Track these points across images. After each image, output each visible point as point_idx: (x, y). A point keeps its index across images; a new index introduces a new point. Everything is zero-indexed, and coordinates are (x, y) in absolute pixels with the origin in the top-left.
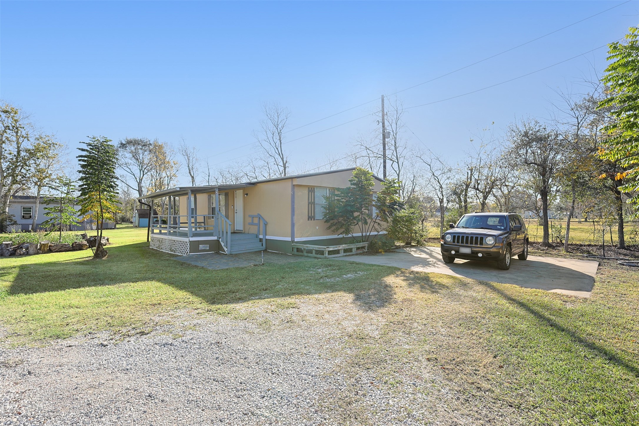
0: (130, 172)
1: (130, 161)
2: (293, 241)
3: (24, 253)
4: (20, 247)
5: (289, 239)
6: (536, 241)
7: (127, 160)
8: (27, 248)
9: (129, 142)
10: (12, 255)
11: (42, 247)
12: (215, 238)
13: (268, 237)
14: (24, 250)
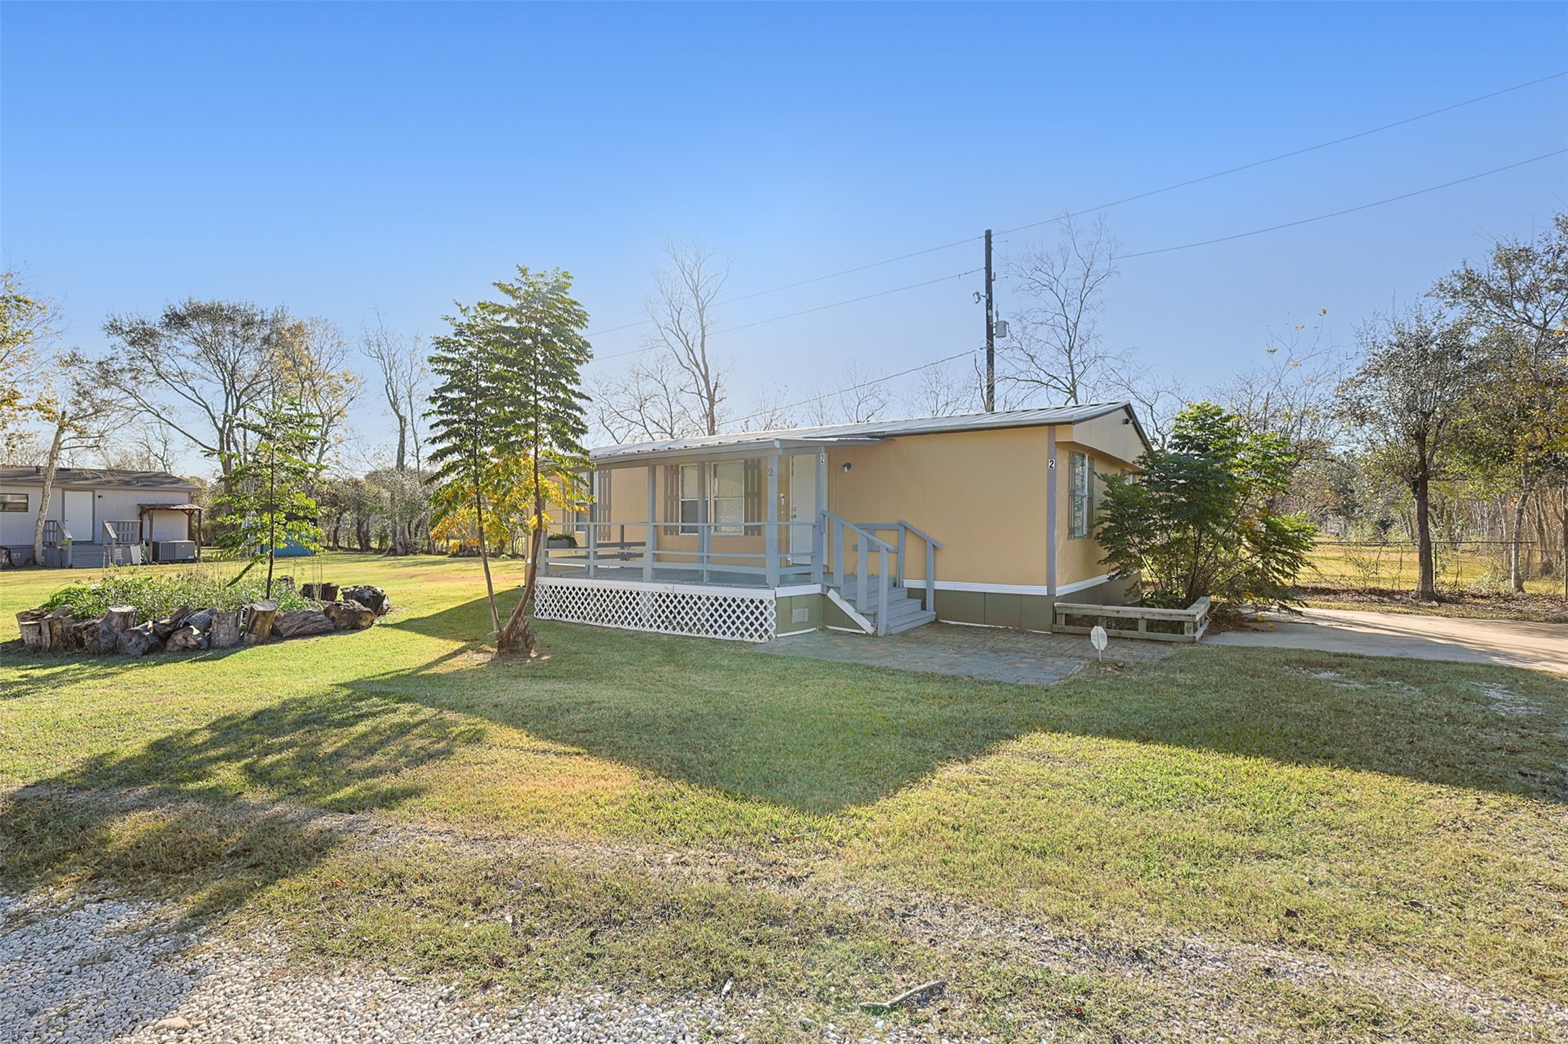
0: (194, 397)
1: (191, 367)
2: (1051, 595)
3: (199, 643)
4: (182, 620)
5: (1042, 590)
6: (1396, 588)
7: (183, 363)
8: (206, 626)
9: (199, 313)
10: (153, 651)
11: (259, 623)
12: (816, 589)
13: (940, 585)
14: (196, 632)
